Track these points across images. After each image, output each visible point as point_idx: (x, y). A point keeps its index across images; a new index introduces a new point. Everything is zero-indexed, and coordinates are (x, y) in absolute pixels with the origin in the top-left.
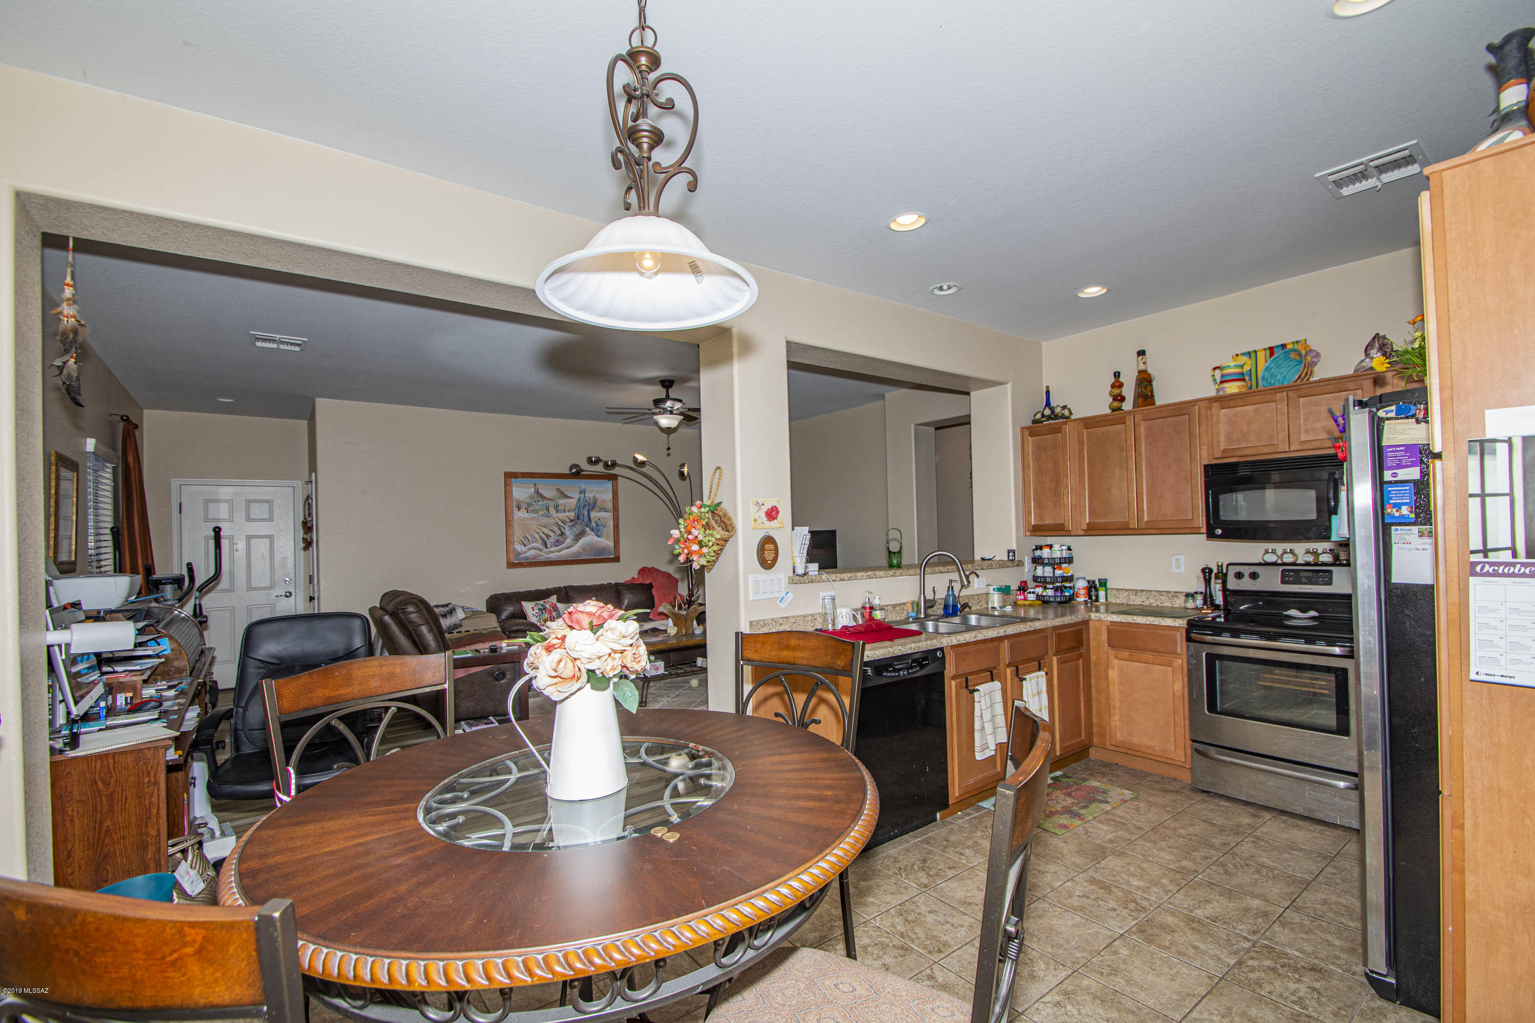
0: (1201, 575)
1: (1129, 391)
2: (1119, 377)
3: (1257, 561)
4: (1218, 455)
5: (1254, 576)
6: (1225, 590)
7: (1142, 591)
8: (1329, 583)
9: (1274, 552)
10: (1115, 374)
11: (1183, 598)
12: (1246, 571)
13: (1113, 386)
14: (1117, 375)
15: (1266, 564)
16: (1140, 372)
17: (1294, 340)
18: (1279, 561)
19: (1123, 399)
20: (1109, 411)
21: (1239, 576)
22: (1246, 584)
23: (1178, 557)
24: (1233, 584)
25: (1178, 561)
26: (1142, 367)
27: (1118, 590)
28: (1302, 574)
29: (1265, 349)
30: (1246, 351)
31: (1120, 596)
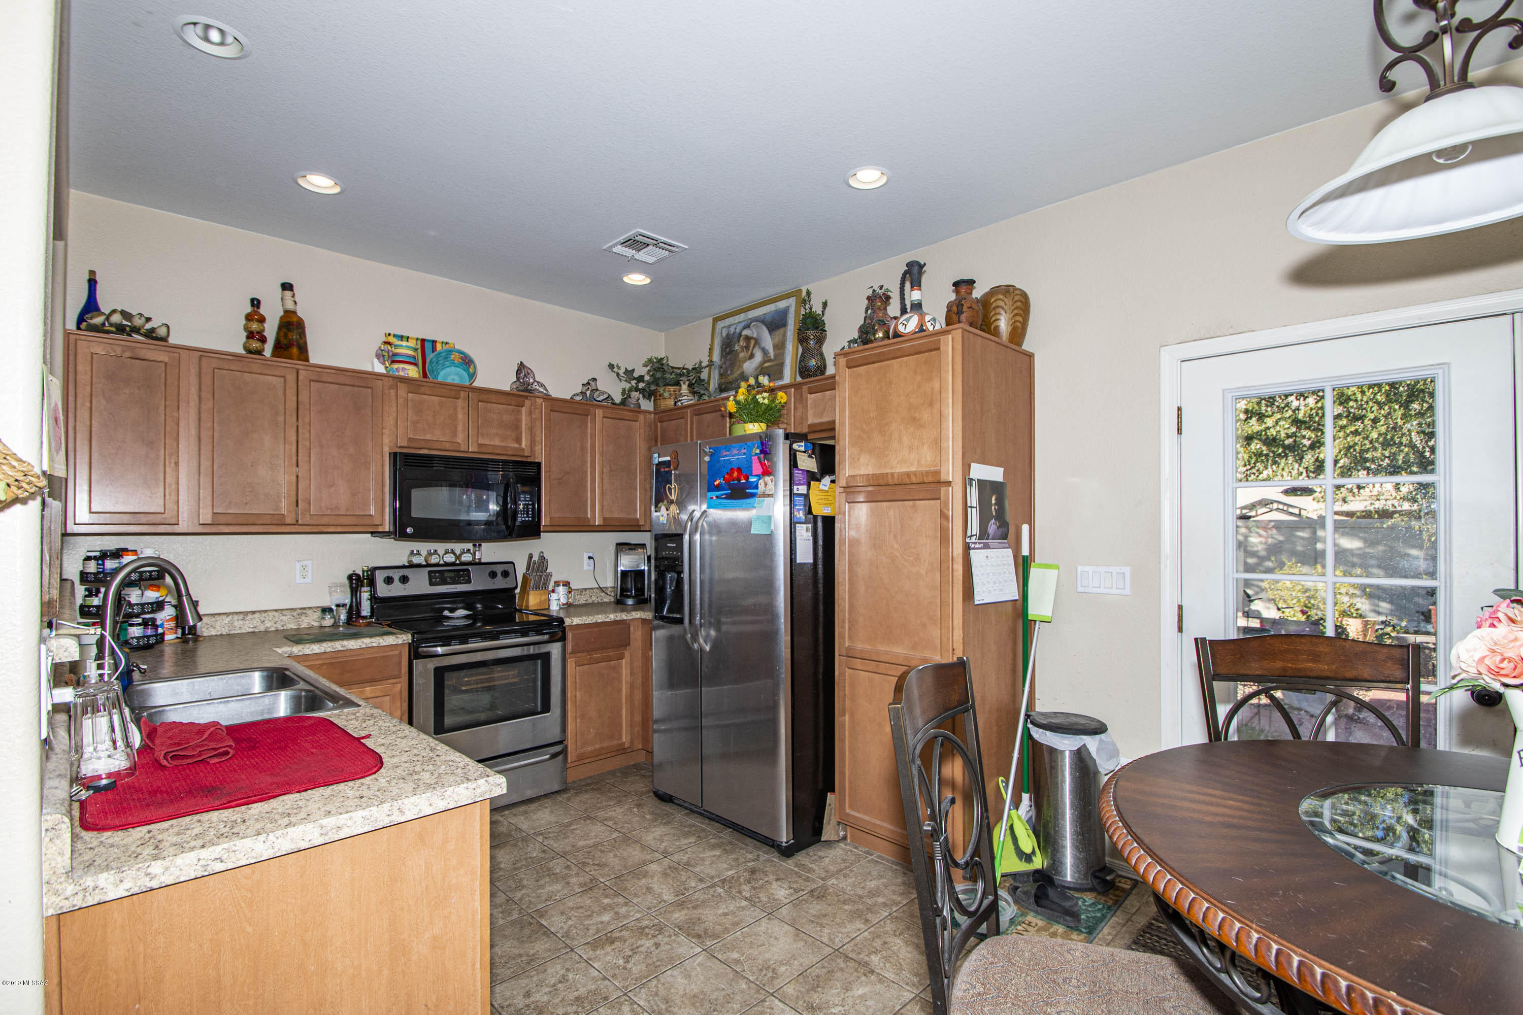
0: (347, 582)
1: (271, 330)
2: (258, 307)
3: (401, 564)
4: (405, 444)
5: (404, 580)
6: (374, 598)
7: (253, 612)
8: (469, 582)
9: (419, 553)
10: (253, 300)
11: (319, 614)
12: (396, 575)
13: (249, 317)
14: (255, 303)
15: (412, 566)
16: (287, 312)
17: (445, 341)
19: (263, 340)
20: (242, 352)
21: (389, 580)
22: (397, 590)
23: (305, 563)
24: (383, 590)
25: (304, 568)
26: (290, 306)
27: (214, 615)
28: (446, 574)
29: (417, 339)
30: (400, 333)
31: (218, 625)
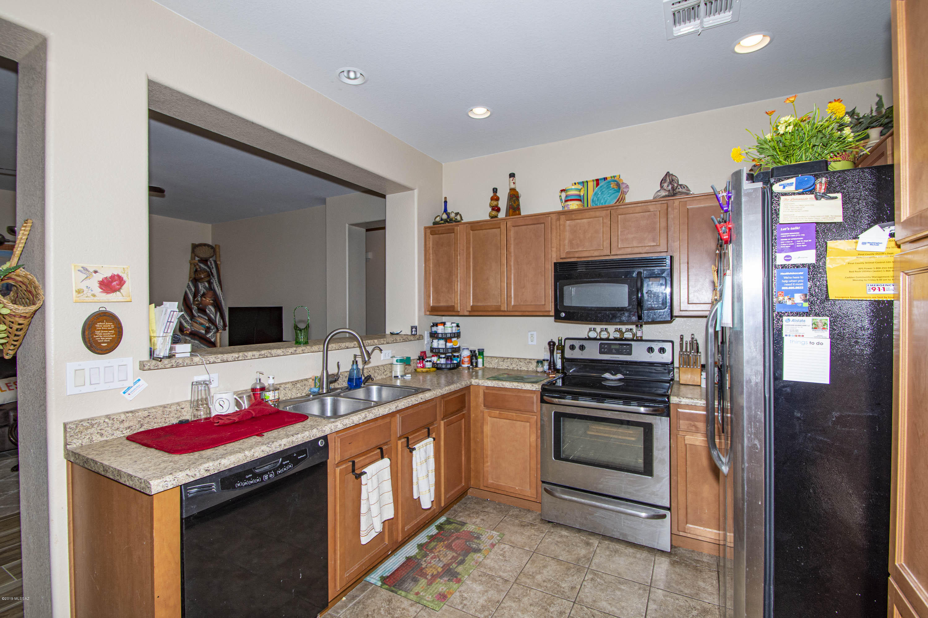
0: (548, 347)
1: (503, 204)
2: (496, 192)
3: (583, 337)
4: (563, 256)
5: (582, 348)
6: (563, 357)
7: (508, 358)
8: (630, 353)
9: (594, 330)
10: (494, 189)
11: (535, 364)
12: (577, 344)
13: (492, 199)
14: (495, 190)
15: (589, 339)
16: (511, 189)
17: (612, 175)
18: (598, 337)
19: (498, 210)
20: (488, 218)
21: (572, 347)
22: (577, 354)
23: (532, 333)
24: (568, 354)
25: (532, 335)
26: (512, 186)
27: (492, 357)
28: (612, 347)
29: (593, 181)
30: (581, 181)
31: (493, 362)
